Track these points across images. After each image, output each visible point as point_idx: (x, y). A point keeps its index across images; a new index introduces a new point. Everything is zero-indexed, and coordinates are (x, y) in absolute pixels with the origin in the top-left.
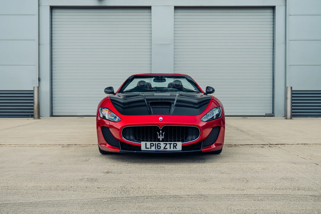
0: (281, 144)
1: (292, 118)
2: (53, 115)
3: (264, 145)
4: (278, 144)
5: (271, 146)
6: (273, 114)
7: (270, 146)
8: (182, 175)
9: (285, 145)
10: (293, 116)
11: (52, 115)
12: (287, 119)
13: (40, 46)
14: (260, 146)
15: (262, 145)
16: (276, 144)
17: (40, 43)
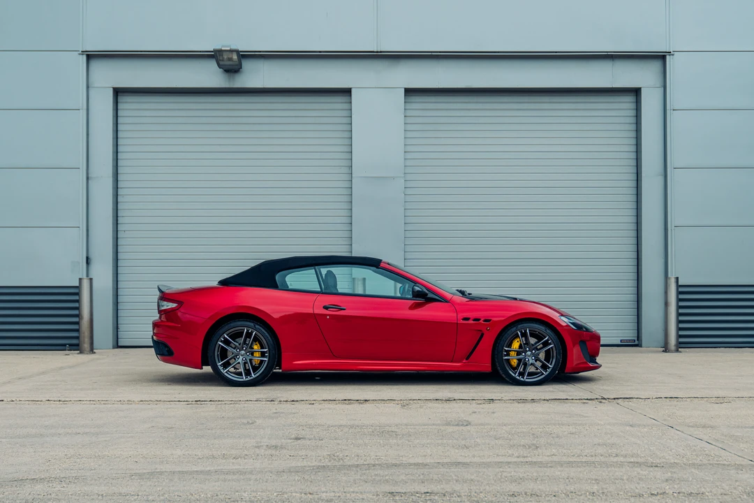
0: (624, 398)
1: (680, 349)
2: (119, 344)
3: (590, 400)
4: (617, 398)
5: (603, 401)
6: (638, 340)
7: (601, 402)
8: (429, 441)
9: (631, 400)
10: (680, 346)
11: (117, 346)
12: (669, 352)
14: (581, 401)
15: (587, 399)
16: (614, 399)
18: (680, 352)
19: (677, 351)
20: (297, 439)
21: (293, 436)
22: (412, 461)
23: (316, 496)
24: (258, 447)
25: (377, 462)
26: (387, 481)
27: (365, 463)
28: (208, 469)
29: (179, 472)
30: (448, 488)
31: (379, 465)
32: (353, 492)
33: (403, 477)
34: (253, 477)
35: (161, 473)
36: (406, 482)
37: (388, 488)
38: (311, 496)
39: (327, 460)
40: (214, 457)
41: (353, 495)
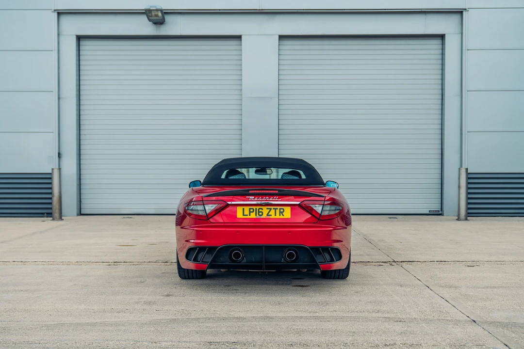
0: (409, 262)
1: (468, 218)
2: (82, 212)
3: (385, 262)
5: (393, 263)
6: (441, 211)
7: (391, 264)
9: (412, 263)
10: (469, 214)
11: (80, 213)
12: (460, 220)
13: (60, 100)
15: (383, 262)
16: (402, 262)
17: (60, 96)
18: (469, 220)
19: (466, 219)
20: (168, 296)
21: (166, 294)
22: (237, 315)
23: (158, 344)
24: (137, 303)
25: (212, 316)
26: (212, 332)
27: (204, 317)
28: (96, 321)
29: (75, 324)
30: (249, 338)
31: (213, 318)
32: (185, 342)
33: (224, 329)
34: (124, 328)
35: (63, 325)
36: (224, 333)
37: (210, 338)
38: (154, 345)
39: (180, 314)
40: (104, 311)
41: (184, 344)
